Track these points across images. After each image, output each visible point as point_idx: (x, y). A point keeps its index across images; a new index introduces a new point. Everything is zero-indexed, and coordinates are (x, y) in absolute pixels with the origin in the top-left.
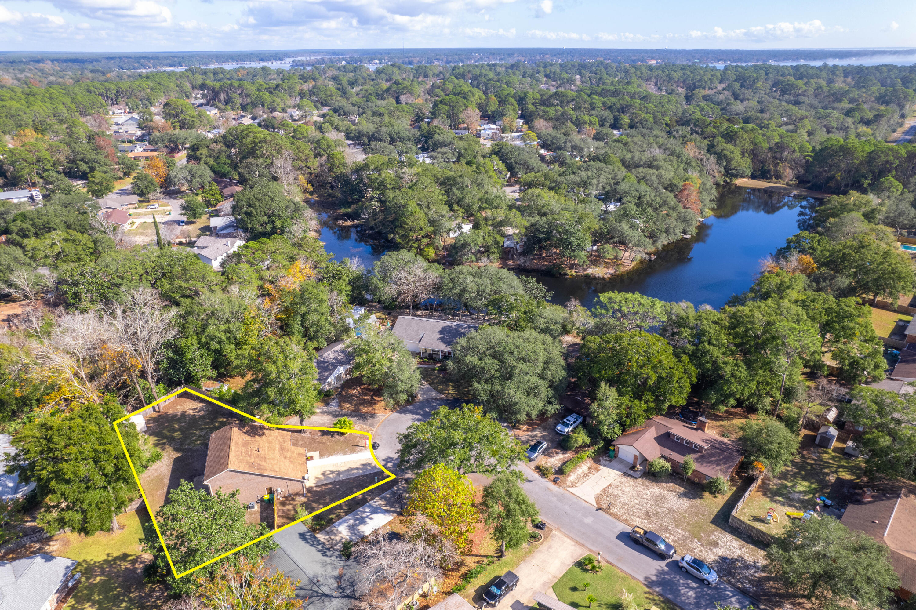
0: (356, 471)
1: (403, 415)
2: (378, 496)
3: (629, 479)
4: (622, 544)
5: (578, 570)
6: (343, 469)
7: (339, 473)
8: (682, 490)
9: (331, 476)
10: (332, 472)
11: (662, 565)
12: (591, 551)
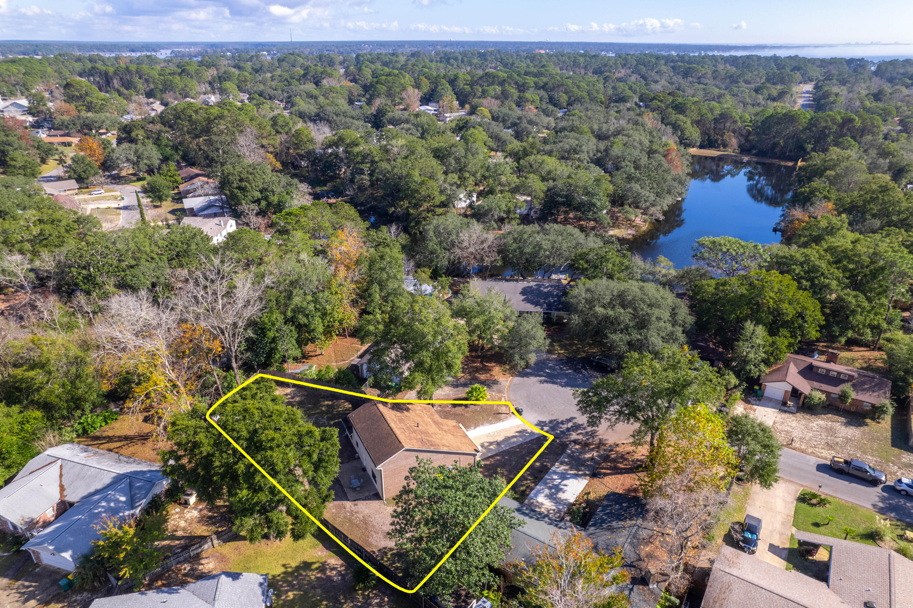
0: (515, 440)
1: (525, 378)
2: (557, 461)
3: (787, 415)
4: (827, 476)
5: (804, 506)
6: (500, 439)
7: (498, 444)
8: (843, 419)
9: (491, 447)
10: (491, 444)
11: (878, 489)
12: (802, 486)
